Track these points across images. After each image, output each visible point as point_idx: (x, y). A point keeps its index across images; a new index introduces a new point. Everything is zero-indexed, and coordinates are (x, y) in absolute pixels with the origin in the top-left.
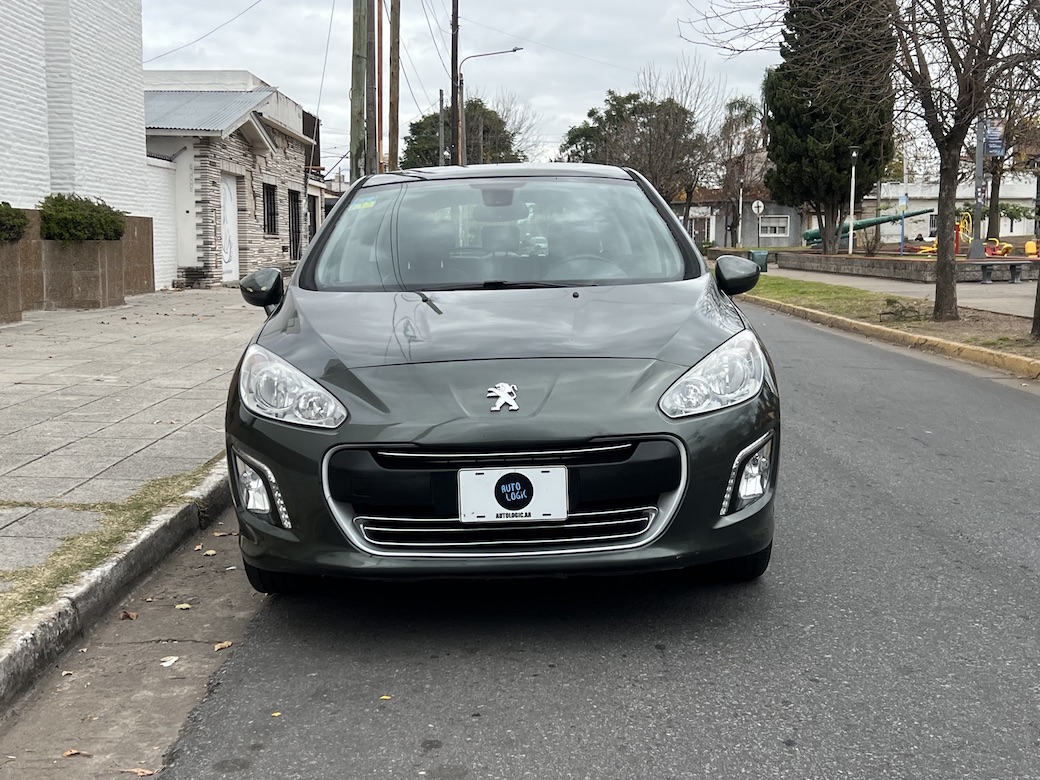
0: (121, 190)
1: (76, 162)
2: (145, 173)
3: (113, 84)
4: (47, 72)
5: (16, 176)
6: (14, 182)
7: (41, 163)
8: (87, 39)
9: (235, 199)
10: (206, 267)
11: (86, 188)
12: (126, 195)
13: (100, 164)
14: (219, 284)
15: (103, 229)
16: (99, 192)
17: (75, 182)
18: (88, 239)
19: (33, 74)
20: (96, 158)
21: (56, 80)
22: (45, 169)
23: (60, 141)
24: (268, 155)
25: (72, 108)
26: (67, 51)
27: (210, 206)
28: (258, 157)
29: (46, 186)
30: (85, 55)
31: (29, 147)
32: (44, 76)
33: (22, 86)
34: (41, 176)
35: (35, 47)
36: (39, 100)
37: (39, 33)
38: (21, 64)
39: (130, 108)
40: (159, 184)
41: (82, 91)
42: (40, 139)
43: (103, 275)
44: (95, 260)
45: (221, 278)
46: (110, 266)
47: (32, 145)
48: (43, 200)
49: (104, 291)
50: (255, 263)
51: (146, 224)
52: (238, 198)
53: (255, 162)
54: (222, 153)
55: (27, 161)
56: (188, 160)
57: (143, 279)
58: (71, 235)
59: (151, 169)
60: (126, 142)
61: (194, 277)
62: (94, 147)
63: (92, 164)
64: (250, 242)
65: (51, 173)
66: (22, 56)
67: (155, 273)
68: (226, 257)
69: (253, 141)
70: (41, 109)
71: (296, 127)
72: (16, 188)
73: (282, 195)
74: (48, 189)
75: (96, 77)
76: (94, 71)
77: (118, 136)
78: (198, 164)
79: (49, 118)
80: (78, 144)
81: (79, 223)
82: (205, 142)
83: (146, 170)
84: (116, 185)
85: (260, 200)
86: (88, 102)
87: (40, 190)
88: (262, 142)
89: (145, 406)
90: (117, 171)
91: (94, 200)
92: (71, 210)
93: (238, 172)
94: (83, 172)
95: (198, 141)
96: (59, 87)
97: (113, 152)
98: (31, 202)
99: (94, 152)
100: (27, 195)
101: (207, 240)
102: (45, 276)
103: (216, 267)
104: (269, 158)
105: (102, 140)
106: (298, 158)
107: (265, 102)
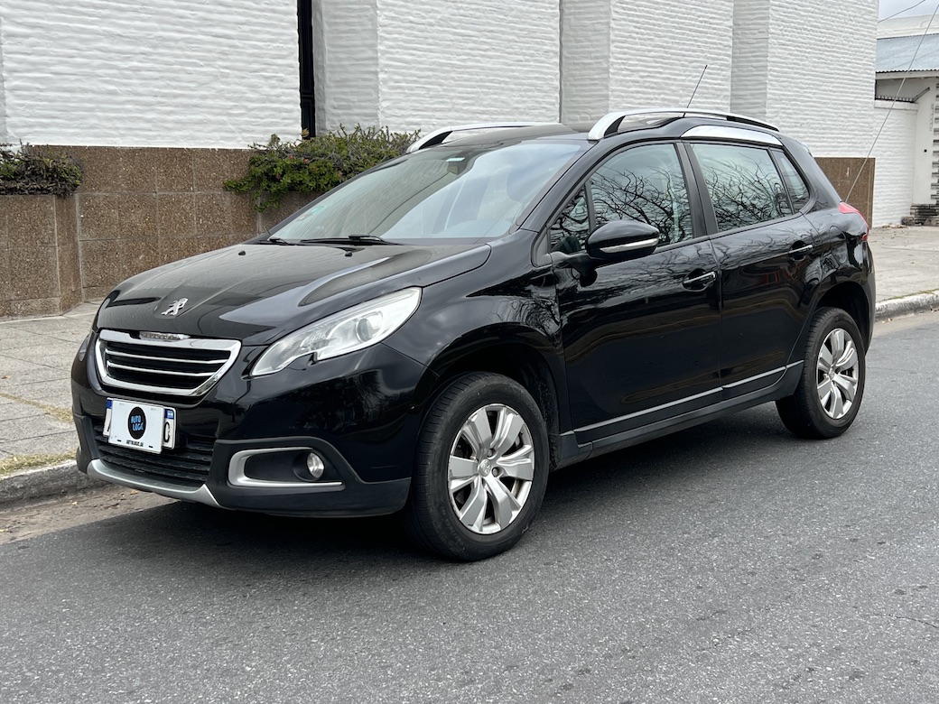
0: (831, 134)
1: (767, 110)
2: (870, 115)
4: (735, 30)
10: (938, 205)
12: (837, 138)
13: (802, 110)
19: (715, 34)
25: (767, 61)
26: (767, 9)
30: (789, 10)
32: (731, 34)
33: (699, 46)
35: (719, 9)
36: (721, 57)
38: (699, 26)
39: (854, 55)
40: (891, 125)
41: (784, 45)
42: (718, 93)
47: (707, 98)
51: (866, 164)
56: (930, 101)
59: (879, 111)
60: (843, 87)
61: (926, 214)
63: (789, 111)
67: (875, 211)
70: (722, 65)
75: (805, 29)
76: (803, 25)
77: (830, 82)
79: (732, 72)
83: (872, 113)
84: (824, 129)
86: (790, 54)
90: (827, 116)
94: (776, 119)
97: (822, 98)
105: (807, 88)
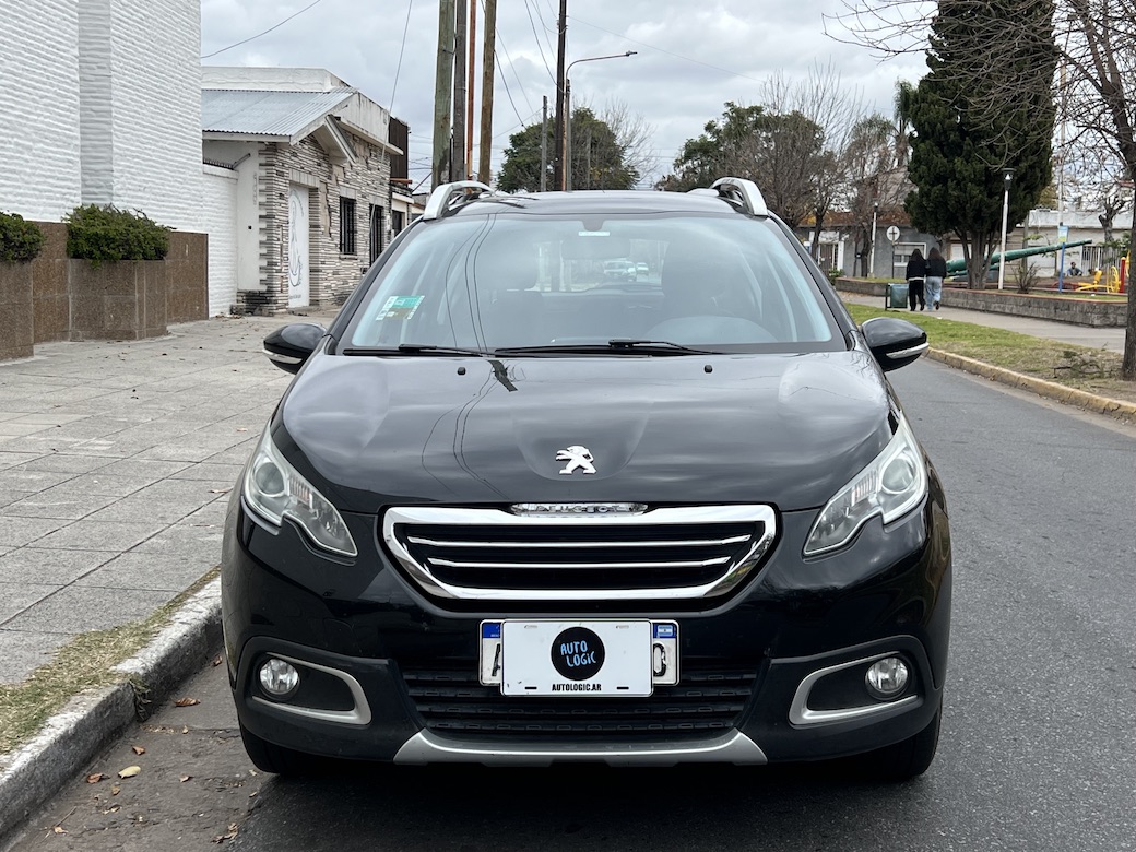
0: (170, 202)
1: (114, 168)
2: (200, 182)
3: (163, 78)
4: (80, 62)
5: (37, 183)
6: (34, 189)
7: (71, 168)
8: (132, 26)
9: (307, 215)
10: (270, 291)
11: (126, 198)
12: (175, 207)
13: (145, 171)
14: (284, 310)
15: (141, 247)
16: (142, 204)
17: (114, 192)
18: (123, 258)
19: (62, 63)
20: (141, 164)
21: (92, 72)
22: (75, 175)
23: (97, 143)
24: (346, 165)
25: (111, 105)
26: (107, 39)
27: (276, 222)
28: (334, 167)
29: (75, 195)
30: (128, 44)
31: (55, 149)
32: (77, 66)
33: (48, 77)
34: (69, 184)
35: (65, 32)
36: (69, 95)
37: (72, 16)
38: (47, 51)
39: (184, 107)
40: (218, 195)
41: (125, 86)
42: (69, 140)
43: (140, 301)
44: (131, 284)
45: (287, 304)
46: (150, 290)
47: (58, 146)
48: (71, 212)
49: (141, 320)
50: (329, 287)
51: (200, 241)
52: (310, 213)
53: (331, 172)
54: (291, 161)
55: (50, 165)
56: (252, 169)
57: (193, 304)
58: (103, 253)
59: (207, 178)
60: (177, 146)
61: (256, 302)
62: (138, 152)
63: (133, 170)
64: (323, 263)
65: (83, 180)
66: (48, 42)
67: (210, 297)
68: (294, 280)
69: (329, 149)
70: (71, 105)
71: (380, 134)
72: (37, 197)
73: (362, 209)
74: (79, 198)
75: (142, 70)
76: (140, 63)
77: (167, 139)
78: (263, 173)
79: (81, 116)
80: (117, 147)
81: (113, 240)
82: (272, 149)
83: (201, 179)
84: (163, 195)
85: (336, 216)
86: (131, 99)
87: (68, 200)
88: (338, 149)
89: (127, 491)
90: (165, 180)
91: (134, 213)
92: (103, 224)
93: (311, 184)
94: (123, 179)
95: (263, 147)
96: (97, 80)
97: (160, 158)
98: (55, 213)
99: (138, 157)
100: (51, 205)
101: (271, 261)
102: (70, 301)
103: (281, 291)
104: (348, 169)
105: (147, 143)
106: (383, 170)
107: (344, 104)
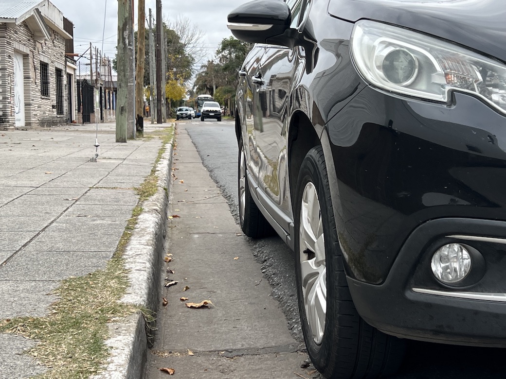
9: (22, 70)
10: (5, 115)
14: (13, 127)
24: (43, 42)
27: (7, 72)
45: (14, 123)
52: (24, 69)
53: (35, 45)
54: (14, 36)
64: (33, 100)
68: (17, 110)
69: (34, 31)
71: (60, 25)
73: (51, 70)
82: (3, 27)
85: (38, 72)
88: (40, 31)
93: (25, 51)
101: (5, 96)
107: (42, 5)
